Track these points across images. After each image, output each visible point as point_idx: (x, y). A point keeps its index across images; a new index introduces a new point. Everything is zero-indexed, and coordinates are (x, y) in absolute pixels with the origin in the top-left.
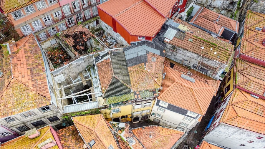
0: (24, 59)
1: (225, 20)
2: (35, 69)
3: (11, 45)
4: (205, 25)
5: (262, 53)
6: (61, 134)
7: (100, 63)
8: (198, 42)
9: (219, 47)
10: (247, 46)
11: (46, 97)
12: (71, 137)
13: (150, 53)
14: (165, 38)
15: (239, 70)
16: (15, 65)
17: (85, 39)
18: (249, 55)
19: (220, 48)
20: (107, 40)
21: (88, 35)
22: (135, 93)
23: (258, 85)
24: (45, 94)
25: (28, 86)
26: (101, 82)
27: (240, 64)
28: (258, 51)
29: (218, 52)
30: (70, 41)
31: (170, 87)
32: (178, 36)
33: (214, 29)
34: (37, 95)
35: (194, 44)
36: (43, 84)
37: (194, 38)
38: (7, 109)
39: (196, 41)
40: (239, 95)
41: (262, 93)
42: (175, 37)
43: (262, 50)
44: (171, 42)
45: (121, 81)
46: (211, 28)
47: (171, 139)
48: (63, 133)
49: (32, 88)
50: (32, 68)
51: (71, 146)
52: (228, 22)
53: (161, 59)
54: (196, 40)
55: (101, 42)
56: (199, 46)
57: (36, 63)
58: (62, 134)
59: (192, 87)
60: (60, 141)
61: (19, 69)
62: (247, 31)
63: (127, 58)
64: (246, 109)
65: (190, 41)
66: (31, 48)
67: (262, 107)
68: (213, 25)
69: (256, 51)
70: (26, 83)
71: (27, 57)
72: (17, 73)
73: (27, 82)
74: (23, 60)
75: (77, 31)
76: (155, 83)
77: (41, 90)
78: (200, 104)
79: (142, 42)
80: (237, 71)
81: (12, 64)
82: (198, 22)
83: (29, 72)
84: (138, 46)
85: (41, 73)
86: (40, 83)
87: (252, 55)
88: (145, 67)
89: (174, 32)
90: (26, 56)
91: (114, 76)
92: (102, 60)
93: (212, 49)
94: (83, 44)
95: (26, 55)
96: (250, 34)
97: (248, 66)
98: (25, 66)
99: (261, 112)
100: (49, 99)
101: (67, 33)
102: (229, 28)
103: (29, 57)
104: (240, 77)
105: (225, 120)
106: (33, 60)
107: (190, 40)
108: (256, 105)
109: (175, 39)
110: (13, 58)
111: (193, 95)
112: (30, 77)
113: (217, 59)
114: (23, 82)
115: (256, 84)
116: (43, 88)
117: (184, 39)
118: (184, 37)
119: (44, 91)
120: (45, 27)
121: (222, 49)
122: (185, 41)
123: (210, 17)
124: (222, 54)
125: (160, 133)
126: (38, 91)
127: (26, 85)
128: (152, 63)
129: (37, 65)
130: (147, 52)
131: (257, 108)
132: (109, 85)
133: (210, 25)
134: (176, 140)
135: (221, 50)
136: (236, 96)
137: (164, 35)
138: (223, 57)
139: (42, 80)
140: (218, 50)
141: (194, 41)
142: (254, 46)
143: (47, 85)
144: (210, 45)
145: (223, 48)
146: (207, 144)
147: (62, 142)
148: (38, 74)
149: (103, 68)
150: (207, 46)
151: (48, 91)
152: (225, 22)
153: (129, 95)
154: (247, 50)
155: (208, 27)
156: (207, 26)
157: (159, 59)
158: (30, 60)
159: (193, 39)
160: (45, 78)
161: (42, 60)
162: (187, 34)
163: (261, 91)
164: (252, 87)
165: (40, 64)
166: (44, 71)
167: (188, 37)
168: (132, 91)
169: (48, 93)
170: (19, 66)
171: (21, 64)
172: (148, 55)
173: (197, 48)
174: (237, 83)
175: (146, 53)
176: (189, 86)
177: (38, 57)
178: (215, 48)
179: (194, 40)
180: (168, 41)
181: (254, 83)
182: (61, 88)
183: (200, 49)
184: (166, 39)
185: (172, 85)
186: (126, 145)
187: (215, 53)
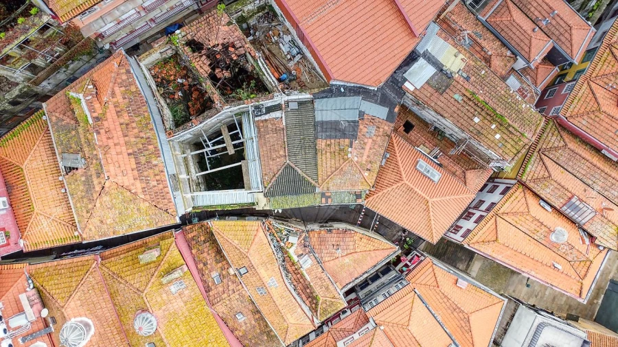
0: (120, 133)
1: (564, 25)
2: (142, 152)
3: (87, 98)
4: (510, 33)
5: (604, 124)
6: (190, 236)
7: (262, 121)
8: (473, 105)
9: (509, 125)
10: (583, 99)
11: (168, 211)
12: (208, 244)
13: (366, 117)
14: (405, 80)
15: (540, 150)
16: (106, 149)
17: (233, 56)
18: (576, 123)
19: (511, 129)
20: (281, 45)
21: (239, 49)
22: (323, 195)
23: (562, 189)
24: (166, 205)
25: (135, 194)
26: (262, 163)
27: (550, 135)
28: (597, 119)
29: (504, 136)
30: (202, 65)
31: (390, 189)
32: (434, 83)
33: (527, 49)
34: (153, 208)
35: (462, 109)
36: (161, 186)
37: (468, 94)
38: (105, 226)
39: (468, 102)
40: (518, 199)
41: (561, 205)
42: (427, 83)
43: (607, 120)
44: (417, 93)
45: (300, 172)
46: (522, 44)
47: (371, 258)
48: (194, 233)
49: (142, 196)
50: (136, 152)
51: (209, 262)
52: (569, 31)
53: (386, 128)
54: (470, 99)
55: (268, 73)
56: (471, 115)
57: (142, 138)
58: (192, 235)
59: (428, 198)
60: (190, 249)
61: (115, 157)
62: (606, 54)
63: (319, 117)
64: (519, 226)
65: (456, 100)
66: (127, 100)
67: (547, 230)
68: (529, 38)
69: (593, 117)
70: (132, 187)
71: (124, 126)
72: (112, 168)
73: (133, 185)
74: (118, 134)
75: (218, 45)
76: (363, 180)
77: (158, 199)
78: (433, 226)
79: (354, 87)
80: (537, 150)
81: (100, 146)
82: (498, 23)
83: (133, 160)
84: (344, 96)
85: (155, 162)
86: (155, 183)
87: (581, 124)
88: (350, 149)
89: (430, 71)
90: (121, 124)
91: (288, 162)
92: (267, 117)
93: (493, 126)
94: (230, 64)
95: (122, 121)
96: (605, 67)
97: (562, 143)
98: (124, 148)
99: (542, 236)
100: (173, 214)
101: (195, 38)
102: (564, 47)
103: (127, 124)
104: (536, 165)
105: (472, 241)
106: (136, 131)
107: (456, 96)
108: (539, 224)
109: (426, 87)
110: (98, 133)
111: (427, 210)
112: (136, 172)
113: (497, 148)
114: (127, 186)
115: (559, 187)
116: (162, 193)
117: (445, 91)
118: (447, 87)
119: (164, 199)
120: (143, 14)
121: (515, 132)
122: (447, 96)
123: (532, 9)
124: (510, 141)
125: (357, 245)
126: (153, 201)
127: (133, 191)
128: (366, 141)
129: (145, 144)
130: (362, 114)
131: (538, 229)
132: (277, 176)
133: (522, 37)
134: (380, 258)
135: (511, 132)
136: (512, 199)
137: (406, 71)
138: (509, 146)
139: (158, 178)
140: (506, 132)
141: (464, 101)
142: (596, 105)
143: (167, 187)
144: (495, 117)
145: (516, 130)
146: (431, 264)
147: (194, 251)
148: (149, 164)
149: (268, 136)
150: (488, 117)
151: (170, 199)
152: (562, 30)
153: (311, 196)
154: (576, 110)
155: (517, 40)
156: (514, 37)
157: (381, 130)
158: (130, 133)
159: (465, 95)
160: (162, 171)
161: (152, 129)
162: (454, 83)
163: (562, 201)
164: (548, 191)
165: (150, 141)
166: (159, 157)
167: (454, 90)
168: (318, 190)
169: (170, 202)
170: (113, 152)
171: (115, 145)
172: (360, 121)
173: (466, 118)
174: (524, 177)
175: (357, 119)
176: (424, 195)
177: (144, 122)
178: (501, 125)
179: (465, 99)
180: (411, 88)
181: (556, 185)
182: (185, 155)
183: (471, 122)
184: (407, 84)
185: (395, 186)
186: (296, 267)
187: (498, 136)
